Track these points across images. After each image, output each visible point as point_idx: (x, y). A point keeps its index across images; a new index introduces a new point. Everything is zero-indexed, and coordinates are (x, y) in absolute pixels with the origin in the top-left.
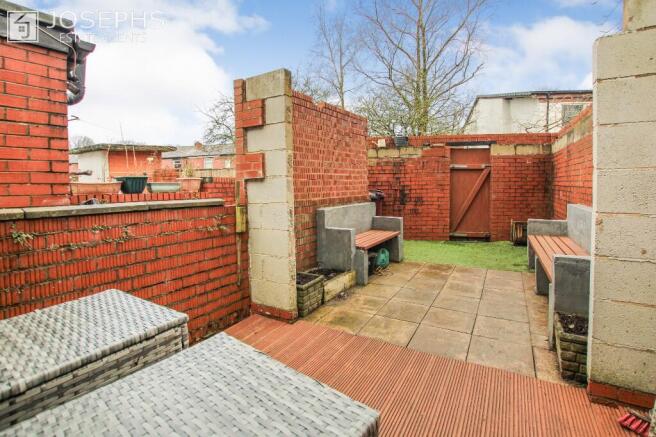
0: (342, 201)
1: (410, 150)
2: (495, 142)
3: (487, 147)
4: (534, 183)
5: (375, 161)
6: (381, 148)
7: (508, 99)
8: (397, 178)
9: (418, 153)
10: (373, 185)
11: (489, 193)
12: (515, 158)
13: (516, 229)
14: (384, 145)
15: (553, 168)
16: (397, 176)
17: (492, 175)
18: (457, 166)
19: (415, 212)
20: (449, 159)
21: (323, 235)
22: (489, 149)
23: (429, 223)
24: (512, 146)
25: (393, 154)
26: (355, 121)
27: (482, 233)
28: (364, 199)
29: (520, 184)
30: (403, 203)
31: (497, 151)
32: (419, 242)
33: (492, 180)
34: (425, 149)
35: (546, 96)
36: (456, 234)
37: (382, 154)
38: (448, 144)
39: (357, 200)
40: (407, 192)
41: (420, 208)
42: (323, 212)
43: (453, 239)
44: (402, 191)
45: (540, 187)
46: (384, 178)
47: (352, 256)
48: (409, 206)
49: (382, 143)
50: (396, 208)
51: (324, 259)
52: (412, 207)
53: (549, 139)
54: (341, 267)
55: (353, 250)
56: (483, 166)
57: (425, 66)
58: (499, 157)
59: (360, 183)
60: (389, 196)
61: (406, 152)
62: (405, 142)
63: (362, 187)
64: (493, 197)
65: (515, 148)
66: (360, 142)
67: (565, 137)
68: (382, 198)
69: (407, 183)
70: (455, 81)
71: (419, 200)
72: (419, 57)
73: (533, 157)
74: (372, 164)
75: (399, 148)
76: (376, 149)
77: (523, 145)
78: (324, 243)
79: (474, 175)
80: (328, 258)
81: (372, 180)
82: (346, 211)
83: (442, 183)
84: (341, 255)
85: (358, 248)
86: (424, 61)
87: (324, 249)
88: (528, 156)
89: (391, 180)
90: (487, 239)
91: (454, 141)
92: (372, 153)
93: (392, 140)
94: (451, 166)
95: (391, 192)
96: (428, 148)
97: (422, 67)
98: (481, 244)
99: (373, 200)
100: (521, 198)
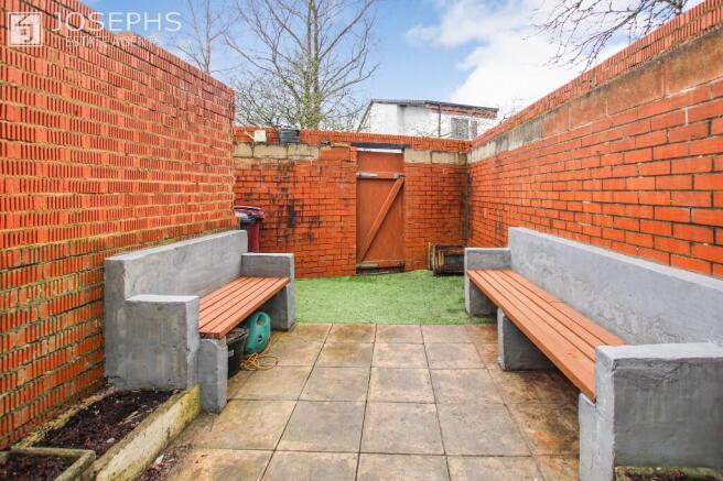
0: (178, 234)
1: (303, 149)
2: (408, 146)
3: (399, 151)
4: (450, 198)
5: (249, 162)
6: (261, 143)
7: (403, 106)
8: (283, 189)
9: (315, 154)
10: (243, 199)
11: (403, 209)
12: (432, 167)
13: (437, 254)
14: (263, 139)
15: (470, 180)
16: (282, 185)
17: (407, 188)
18: (364, 174)
19: (310, 237)
20: (354, 164)
21: (121, 315)
22: (402, 155)
23: (329, 252)
24: (428, 152)
25: (278, 152)
26: (209, 88)
27: (395, 262)
28: (226, 226)
29: (436, 198)
30: (291, 224)
31: (411, 157)
32: (316, 281)
33: (406, 193)
34: (324, 148)
35: (439, 107)
36: (365, 264)
37: (261, 152)
38: (353, 144)
39: (210, 228)
40: (297, 209)
41: (316, 232)
42: (121, 263)
43: (360, 271)
44: (290, 208)
45: (456, 202)
46: (262, 188)
47: (189, 358)
48: (302, 229)
49: (260, 136)
50: (281, 233)
51: (120, 371)
52: (305, 230)
53: (464, 148)
54: (163, 384)
55: (193, 343)
56: (396, 175)
57: (317, 55)
58: (414, 165)
59: (219, 197)
60: (271, 215)
61: (296, 152)
62: (295, 137)
63: (222, 206)
64: (408, 214)
65: (431, 154)
66: (220, 127)
67: (494, 144)
68: (259, 220)
69: (297, 197)
70: (349, 79)
71: (315, 221)
72: (309, 44)
73: (449, 167)
74: (243, 166)
75: (286, 145)
76: (251, 143)
77: (439, 152)
78: (123, 333)
79: (385, 186)
80: (131, 368)
81: (243, 191)
82: (184, 254)
83: (346, 196)
84: (163, 359)
85: (203, 336)
86: (316, 49)
87: (121, 347)
88: (444, 165)
89: (274, 192)
90: (401, 269)
91: (361, 140)
92: (243, 149)
93: (277, 133)
94: (358, 174)
95: (274, 209)
96: (328, 148)
97: (313, 56)
98: (396, 277)
99: (243, 225)
100: (437, 216)
